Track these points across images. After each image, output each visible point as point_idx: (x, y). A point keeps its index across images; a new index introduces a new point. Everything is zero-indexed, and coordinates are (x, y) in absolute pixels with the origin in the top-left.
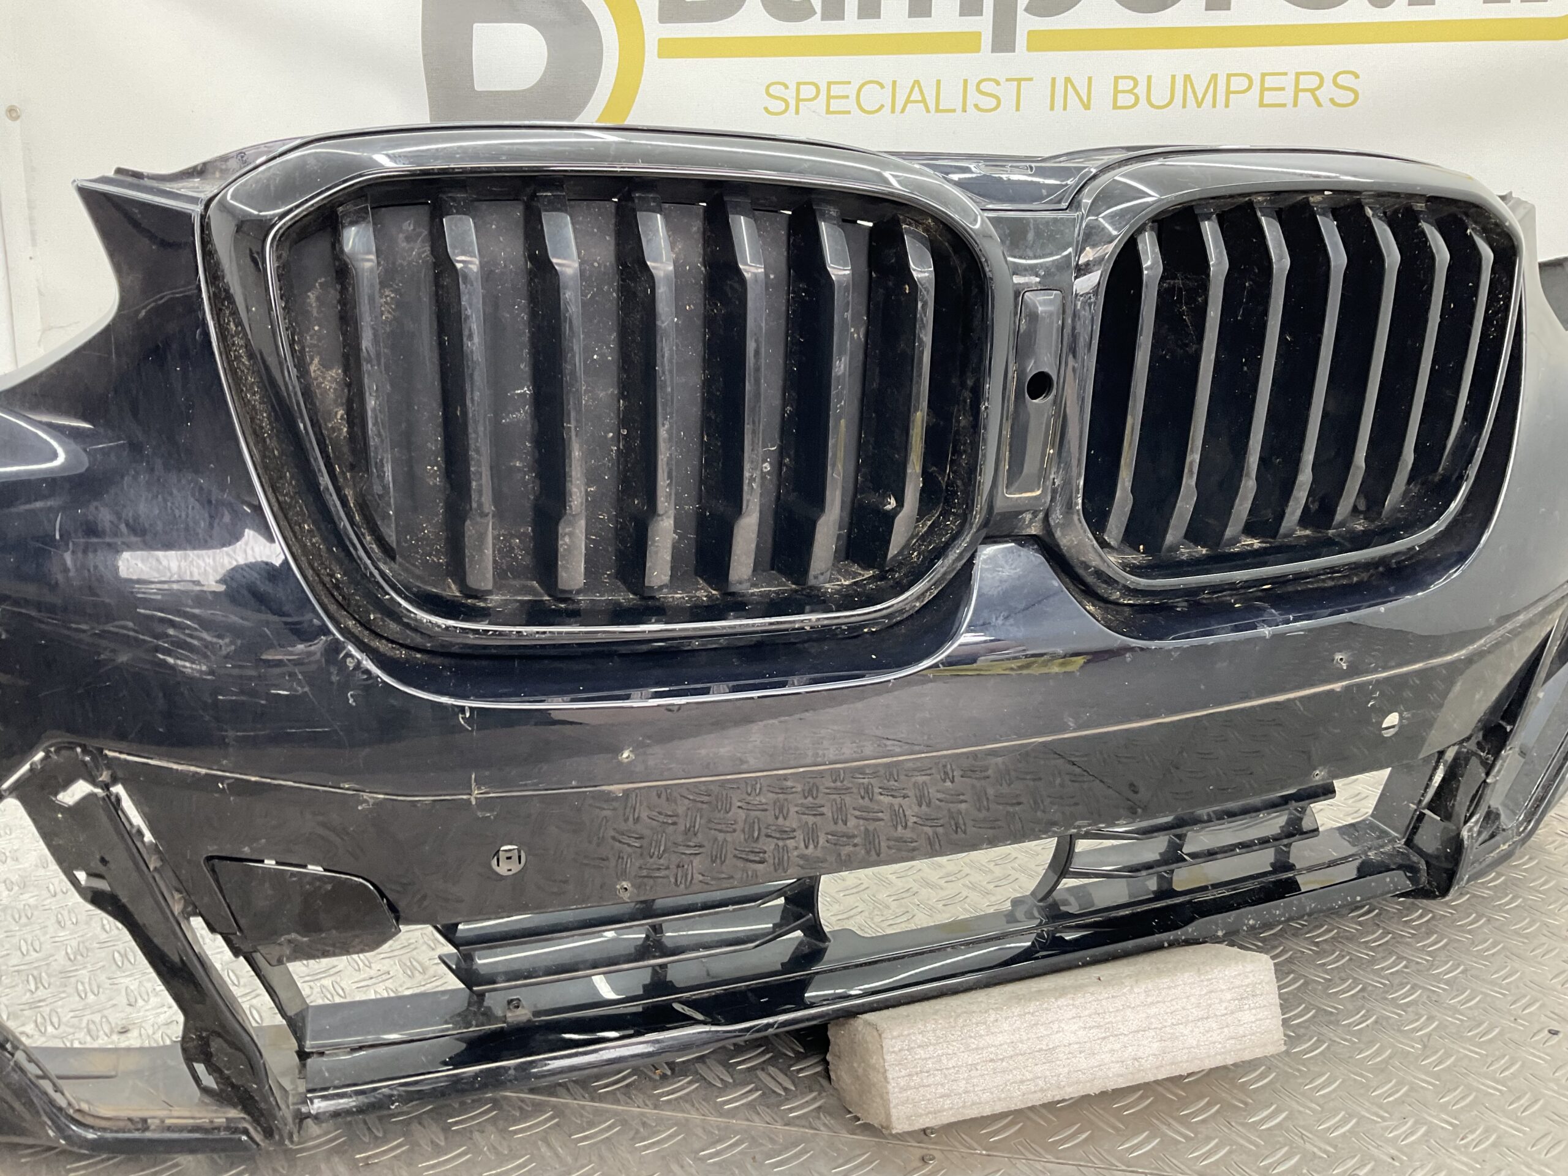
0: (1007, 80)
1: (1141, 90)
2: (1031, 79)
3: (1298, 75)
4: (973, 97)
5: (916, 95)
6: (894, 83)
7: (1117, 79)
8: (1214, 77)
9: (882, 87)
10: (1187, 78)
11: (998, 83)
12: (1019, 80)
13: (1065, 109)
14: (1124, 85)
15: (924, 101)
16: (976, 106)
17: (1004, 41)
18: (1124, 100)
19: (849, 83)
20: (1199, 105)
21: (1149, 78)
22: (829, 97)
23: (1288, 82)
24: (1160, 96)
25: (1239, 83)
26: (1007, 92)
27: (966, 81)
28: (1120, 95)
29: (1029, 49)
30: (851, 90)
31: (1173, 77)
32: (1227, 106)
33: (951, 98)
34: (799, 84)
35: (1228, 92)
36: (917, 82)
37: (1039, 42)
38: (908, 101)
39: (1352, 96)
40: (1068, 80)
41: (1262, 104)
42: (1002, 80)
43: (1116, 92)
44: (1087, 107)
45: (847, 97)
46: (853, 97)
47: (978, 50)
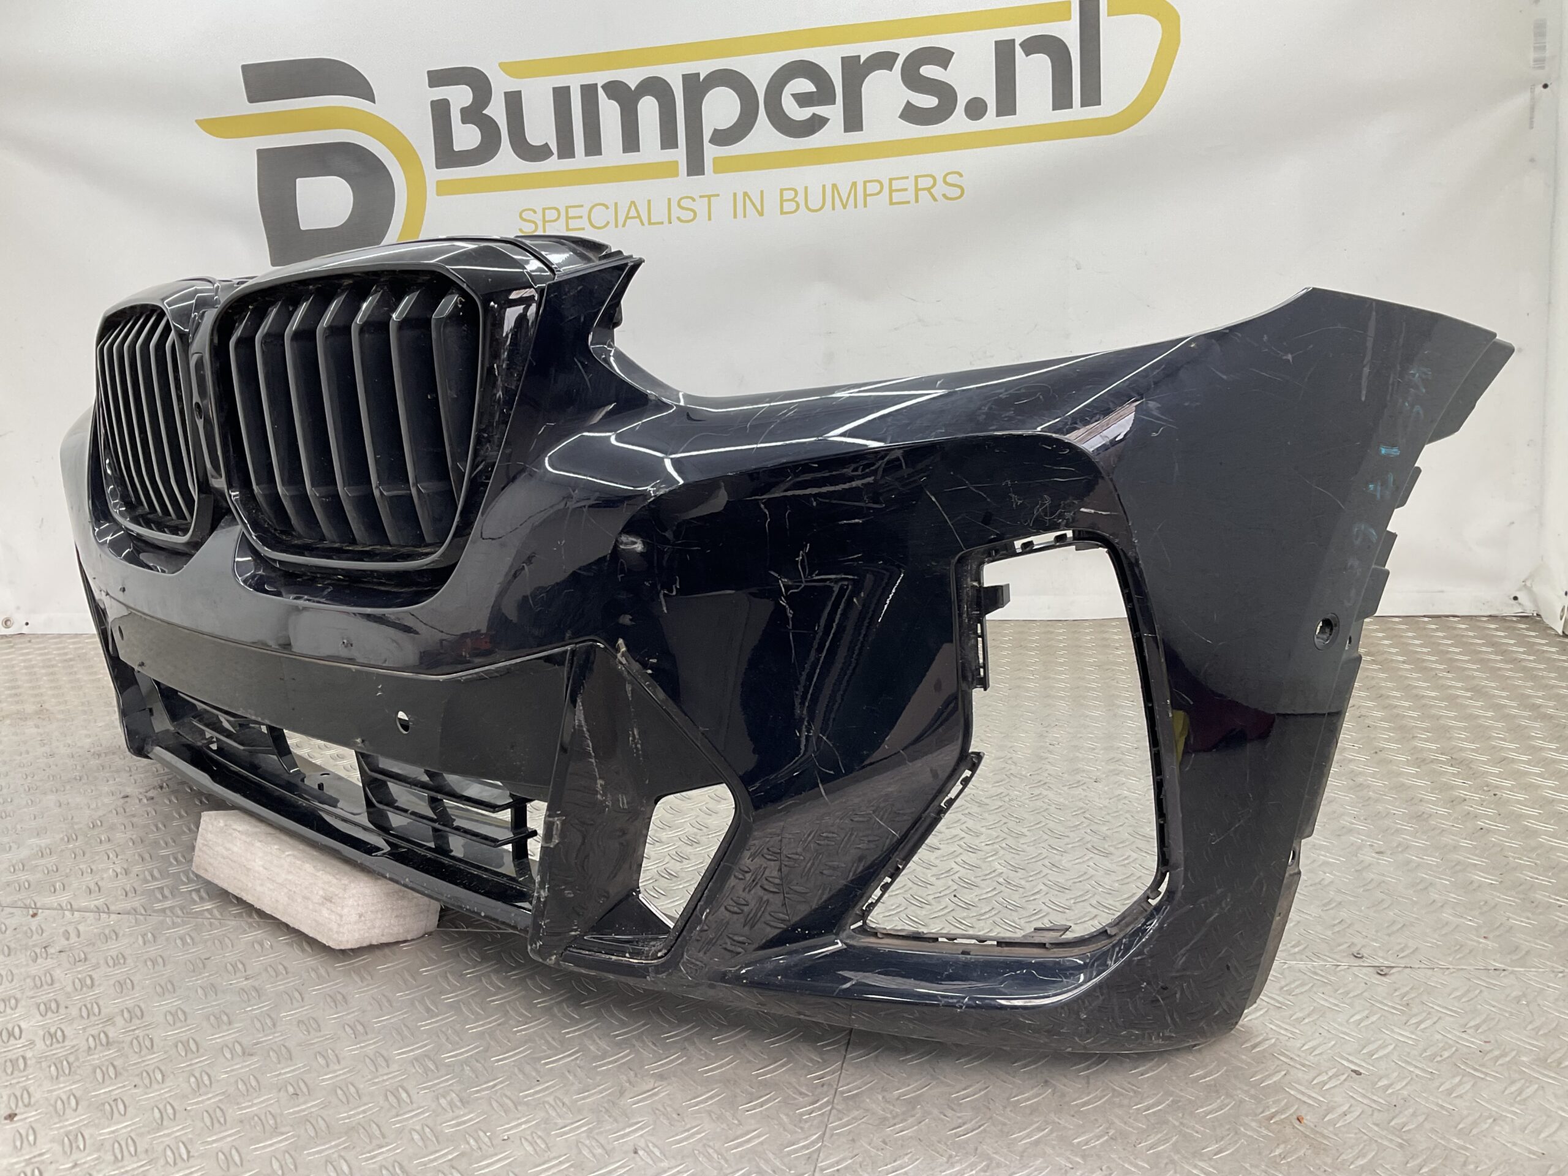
0: (701, 197)
1: (800, 199)
2: (718, 195)
3: (916, 178)
4: (676, 212)
5: (633, 213)
6: (616, 204)
7: (782, 190)
8: (854, 184)
9: (607, 208)
10: (834, 186)
11: (694, 200)
12: (709, 197)
13: (745, 216)
14: (789, 195)
15: (639, 217)
16: (678, 218)
17: (696, 166)
18: (788, 206)
19: (582, 206)
20: (845, 207)
21: (806, 188)
22: (568, 218)
23: (909, 184)
24: (815, 201)
25: (873, 188)
26: (701, 206)
27: (669, 200)
28: (785, 204)
29: (715, 172)
30: (583, 212)
31: (824, 186)
32: (865, 206)
33: (659, 213)
34: (544, 209)
35: (866, 195)
36: (633, 203)
37: (722, 166)
38: (627, 217)
39: (959, 191)
40: (746, 194)
41: (891, 203)
42: (696, 197)
43: (782, 201)
44: (761, 214)
45: (581, 217)
46: (586, 218)
47: (677, 175)
